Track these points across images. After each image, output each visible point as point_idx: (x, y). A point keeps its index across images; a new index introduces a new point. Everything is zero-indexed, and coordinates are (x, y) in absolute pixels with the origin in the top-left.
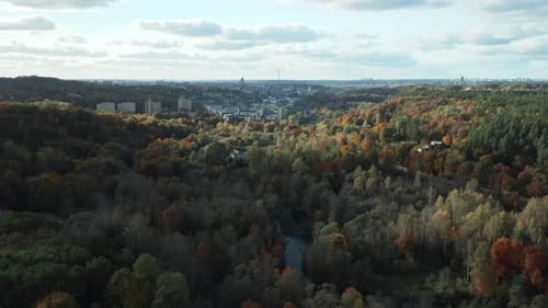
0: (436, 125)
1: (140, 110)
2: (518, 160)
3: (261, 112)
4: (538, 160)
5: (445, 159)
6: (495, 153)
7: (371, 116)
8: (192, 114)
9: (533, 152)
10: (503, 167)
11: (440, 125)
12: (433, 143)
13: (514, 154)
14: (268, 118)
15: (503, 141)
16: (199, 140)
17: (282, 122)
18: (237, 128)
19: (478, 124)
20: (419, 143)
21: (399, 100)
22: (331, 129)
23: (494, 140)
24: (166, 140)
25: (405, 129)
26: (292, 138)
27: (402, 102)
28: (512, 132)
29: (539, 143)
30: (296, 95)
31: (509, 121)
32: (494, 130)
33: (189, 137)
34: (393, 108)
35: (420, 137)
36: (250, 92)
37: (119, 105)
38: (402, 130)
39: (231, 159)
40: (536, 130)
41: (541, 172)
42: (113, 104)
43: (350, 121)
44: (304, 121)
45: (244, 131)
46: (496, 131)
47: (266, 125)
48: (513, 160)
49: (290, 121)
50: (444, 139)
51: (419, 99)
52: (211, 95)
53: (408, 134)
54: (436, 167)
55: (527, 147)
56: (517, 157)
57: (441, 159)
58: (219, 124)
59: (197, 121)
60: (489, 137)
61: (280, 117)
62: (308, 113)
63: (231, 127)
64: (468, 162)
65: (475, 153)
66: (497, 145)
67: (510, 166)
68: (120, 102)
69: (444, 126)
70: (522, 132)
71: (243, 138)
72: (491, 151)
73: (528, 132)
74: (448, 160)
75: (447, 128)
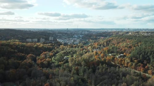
0: (122, 49)
1: (39, 41)
2: (145, 62)
3: (73, 41)
4: (151, 62)
5: (125, 61)
6: (139, 59)
7: (103, 43)
8: (53, 42)
9: (149, 59)
10: (141, 64)
11: (123, 49)
12: (121, 55)
13: (144, 60)
14: (75, 43)
15: (141, 56)
16: (55, 52)
17: (79, 44)
18: (66, 47)
19: (134, 50)
20: (117, 54)
21: (111, 39)
22: (92, 48)
23: (138, 55)
24: (46, 53)
25: (113, 50)
26: (81, 52)
27: (112, 39)
28: (143, 53)
29: (151, 57)
30: (83, 34)
31: (142, 50)
32: (138, 52)
33: (52, 51)
34: (110, 41)
35: (117, 52)
36: (70, 33)
37: (33, 39)
38: (112, 50)
39: (64, 59)
40: (150, 53)
41: (152, 66)
42: (31, 39)
43: (98, 45)
44: (85, 44)
45: (68, 48)
46: (139, 53)
47: (74, 46)
48: (144, 61)
49: (81, 44)
50: (124, 54)
51: (117, 39)
52: (59, 34)
53: (114, 51)
54: (122, 63)
55: (148, 58)
56: (145, 61)
57: (123, 61)
58: (61, 46)
59: (55, 44)
60: (137, 54)
61: (78, 43)
62: (86, 41)
63: (64, 47)
64: (131, 63)
65: (133, 59)
66: (139, 57)
67: (143, 64)
68: (33, 38)
69: (124, 50)
70: (146, 53)
71: (68, 51)
72: (138, 58)
73: (148, 53)
74: (126, 62)
75: (125, 50)
